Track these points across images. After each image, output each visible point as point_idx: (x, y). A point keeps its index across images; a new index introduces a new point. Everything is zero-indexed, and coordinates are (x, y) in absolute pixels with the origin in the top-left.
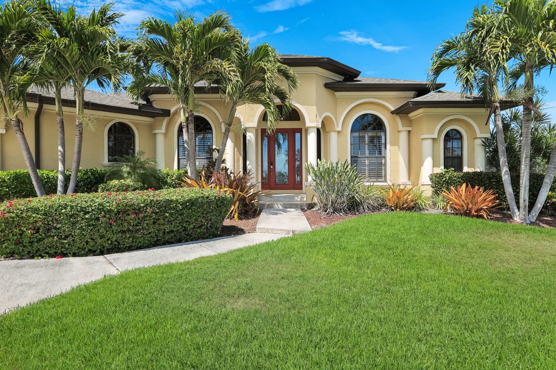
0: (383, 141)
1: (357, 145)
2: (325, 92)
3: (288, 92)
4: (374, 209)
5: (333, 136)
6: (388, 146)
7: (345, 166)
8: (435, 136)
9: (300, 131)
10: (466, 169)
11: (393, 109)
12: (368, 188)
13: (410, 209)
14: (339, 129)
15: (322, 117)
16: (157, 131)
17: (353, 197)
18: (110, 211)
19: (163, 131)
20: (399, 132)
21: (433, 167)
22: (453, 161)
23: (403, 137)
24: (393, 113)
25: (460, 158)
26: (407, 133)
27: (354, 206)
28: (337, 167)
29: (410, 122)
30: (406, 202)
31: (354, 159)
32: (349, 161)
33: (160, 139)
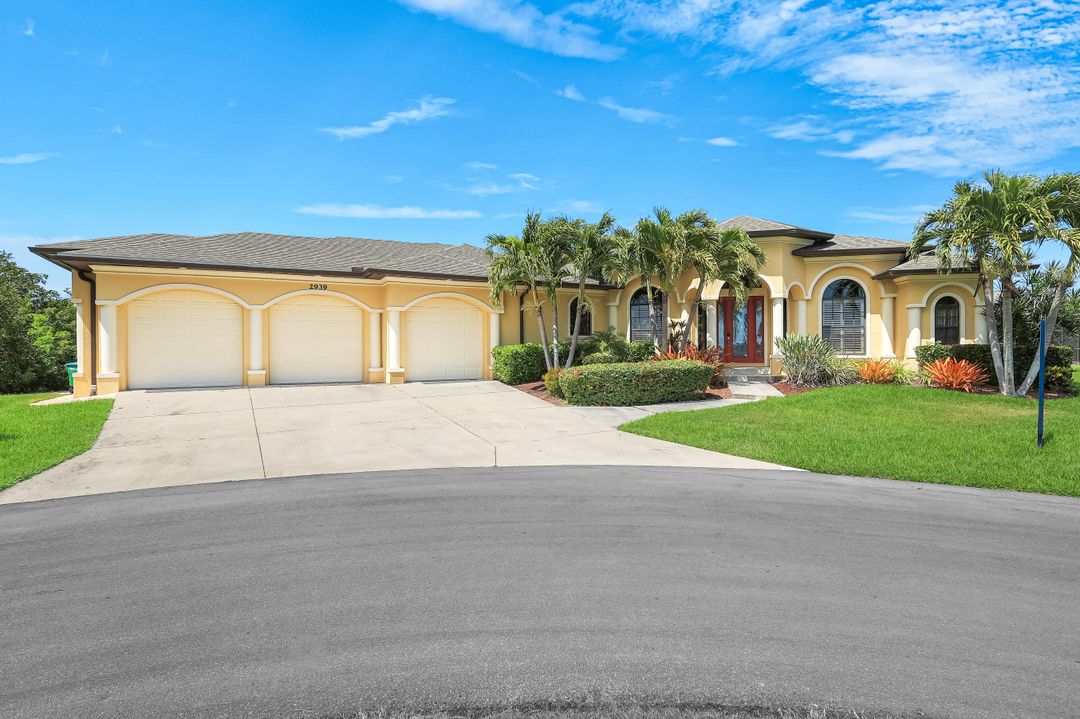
0: (862, 310)
1: (829, 314)
2: (792, 259)
3: (756, 269)
4: (847, 382)
5: (802, 306)
6: (868, 315)
7: (816, 339)
8: (924, 306)
9: (761, 298)
10: (963, 341)
11: (873, 274)
12: (842, 360)
13: (886, 382)
14: (809, 297)
15: (791, 285)
16: (611, 304)
17: (825, 370)
18: (638, 376)
19: (617, 303)
20: (882, 298)
21: (921, 338)
22: (947, 331)
23: (887, 305)
24: (873, 278)
25: (957, 329)
26: (891, 300)
27: (825, 379)
28: (807, 341)
29: (895, 288)
30: (883, 375)
31: (826, 329)
32: (820, 336)
33: (614, 312)
